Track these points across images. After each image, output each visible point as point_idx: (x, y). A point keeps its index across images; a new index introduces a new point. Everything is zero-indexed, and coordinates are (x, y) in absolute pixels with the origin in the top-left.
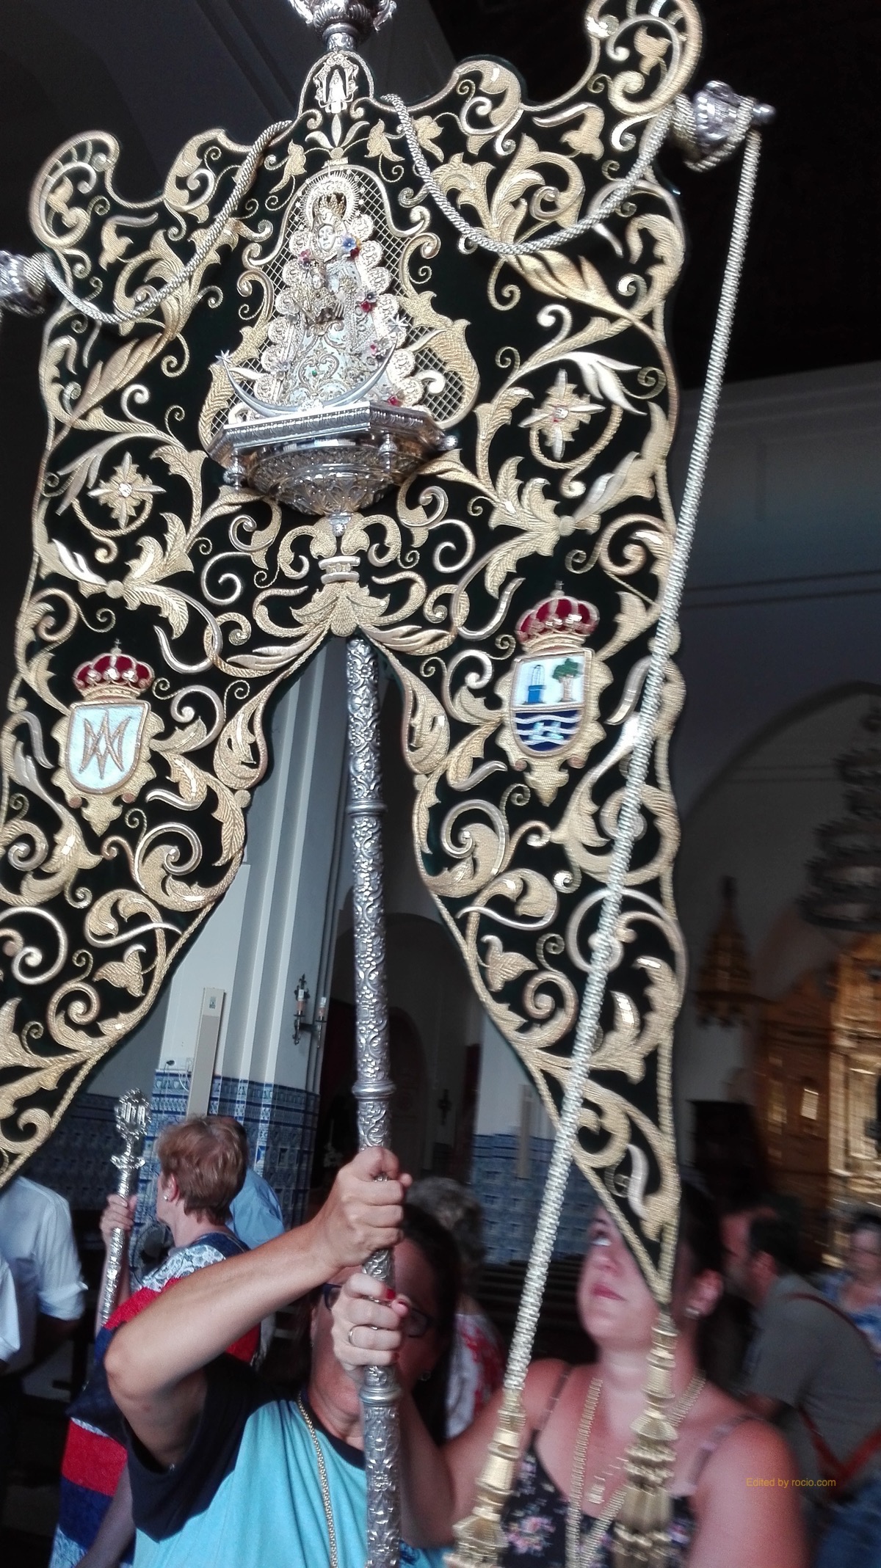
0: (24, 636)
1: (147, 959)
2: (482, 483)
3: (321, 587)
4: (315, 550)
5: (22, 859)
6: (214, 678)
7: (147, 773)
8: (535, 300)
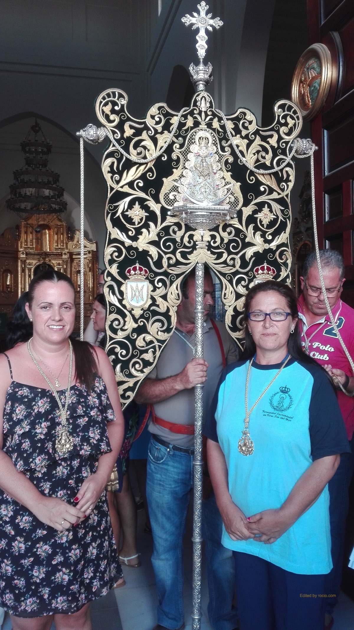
0: (107, 258)
1: (154, 353)
2: (244, 229)
3: (196, 249)
4: (195, 238)
5: (117, 326)
6: (166, 274)
7: (150, 302)
8: (259, 183)
